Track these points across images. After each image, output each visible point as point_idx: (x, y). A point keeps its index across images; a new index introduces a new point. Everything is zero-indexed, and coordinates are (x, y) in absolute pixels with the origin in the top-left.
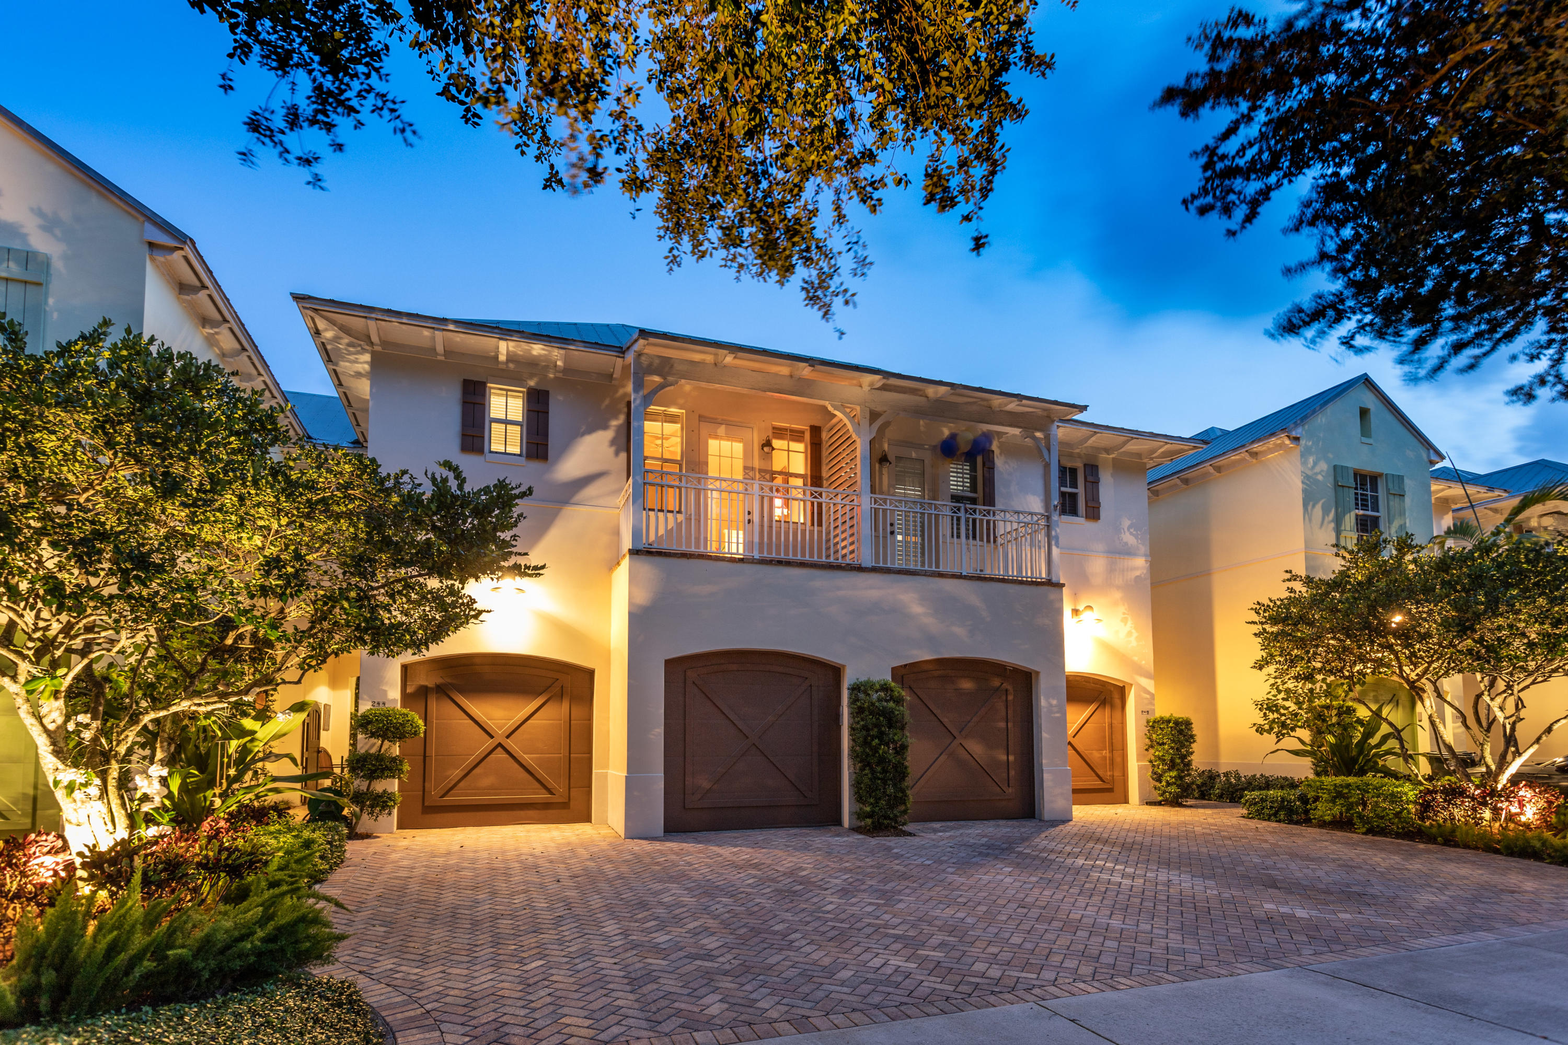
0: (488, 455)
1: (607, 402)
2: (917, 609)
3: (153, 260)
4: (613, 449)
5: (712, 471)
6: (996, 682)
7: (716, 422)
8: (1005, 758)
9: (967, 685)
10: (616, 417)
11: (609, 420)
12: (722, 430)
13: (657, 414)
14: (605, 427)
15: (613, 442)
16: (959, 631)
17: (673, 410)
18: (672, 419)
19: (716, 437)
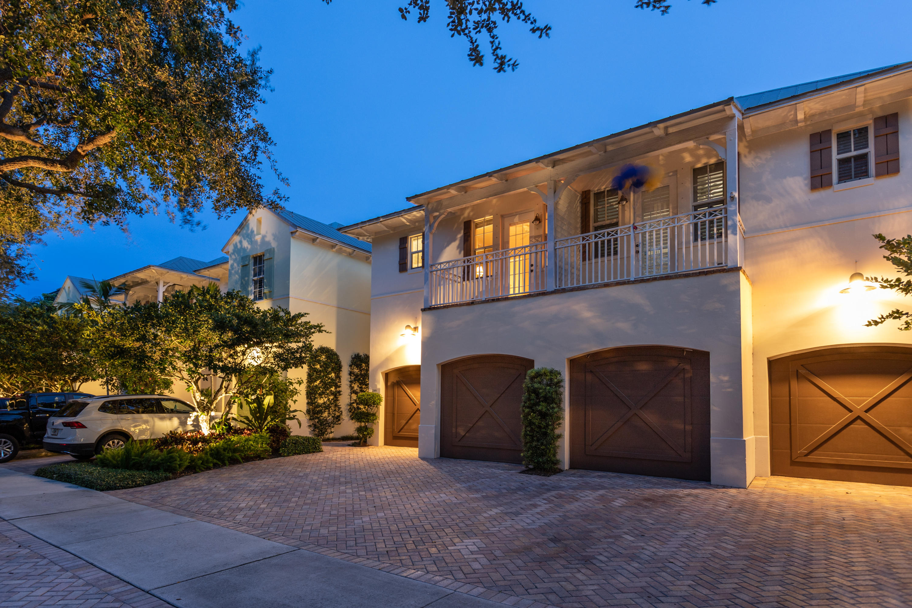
0: (410, 271)
1: (456, 226)
2: (587, 314)
3: (293, 237)
4: (458, 250)
5: (512, 245)
6: (673, 363)
7: (512, 215)
8: (682, 427)
9: (643, 367)
10: (459, 233)
11: (456, 235)
12: (516, 219)
13: (481, 223)
14: (454, 240)
15: (458, 247)
16: (624, 326)
17: (488, 218)
18: (488, 222)
19: (514, 224)
